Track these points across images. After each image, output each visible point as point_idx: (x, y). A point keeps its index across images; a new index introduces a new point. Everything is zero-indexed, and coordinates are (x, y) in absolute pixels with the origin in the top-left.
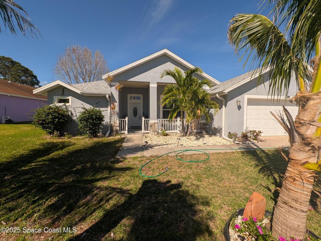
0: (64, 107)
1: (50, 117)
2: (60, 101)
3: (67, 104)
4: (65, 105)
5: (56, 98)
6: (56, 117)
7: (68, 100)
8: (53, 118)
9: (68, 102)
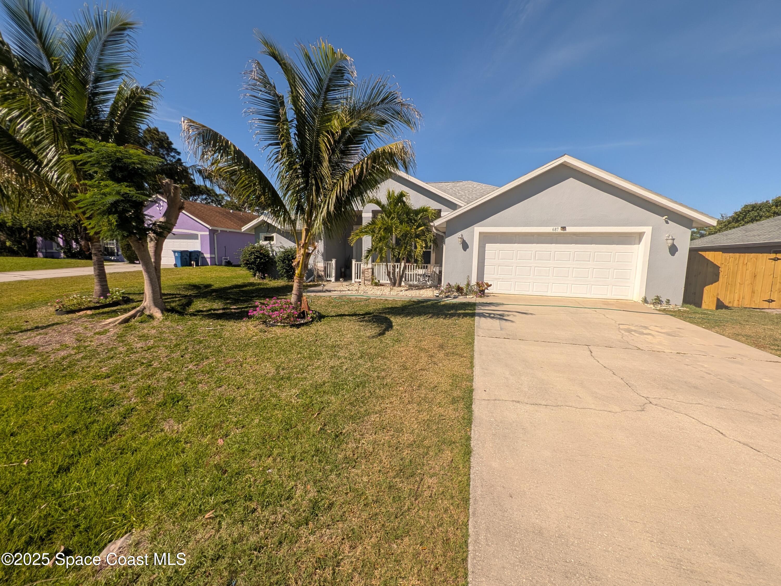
0: (269, 245)
1: (253, 257)
2: (266, 239)
3: (272, 243)
4: (270, 243)
5: (262, 235)
6: (258, 257)
7: (273, 237)
8: (255, 258)
9: (273, 240)
